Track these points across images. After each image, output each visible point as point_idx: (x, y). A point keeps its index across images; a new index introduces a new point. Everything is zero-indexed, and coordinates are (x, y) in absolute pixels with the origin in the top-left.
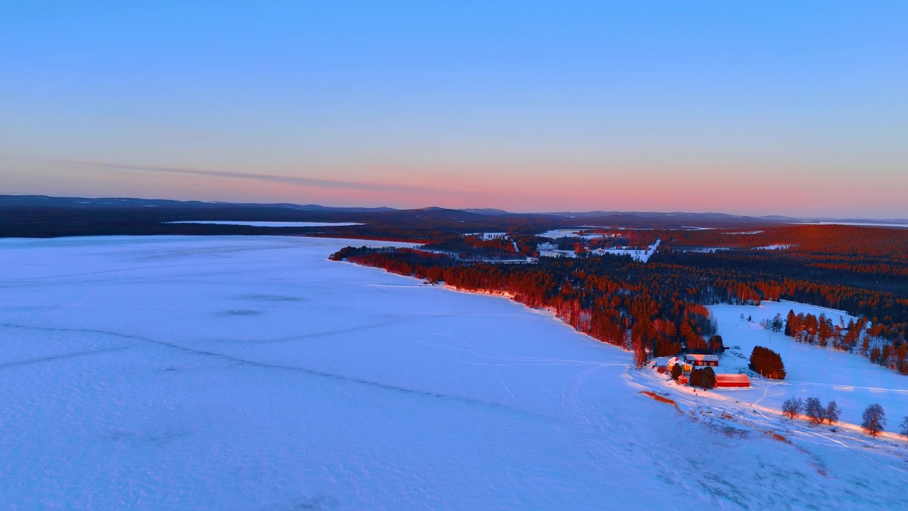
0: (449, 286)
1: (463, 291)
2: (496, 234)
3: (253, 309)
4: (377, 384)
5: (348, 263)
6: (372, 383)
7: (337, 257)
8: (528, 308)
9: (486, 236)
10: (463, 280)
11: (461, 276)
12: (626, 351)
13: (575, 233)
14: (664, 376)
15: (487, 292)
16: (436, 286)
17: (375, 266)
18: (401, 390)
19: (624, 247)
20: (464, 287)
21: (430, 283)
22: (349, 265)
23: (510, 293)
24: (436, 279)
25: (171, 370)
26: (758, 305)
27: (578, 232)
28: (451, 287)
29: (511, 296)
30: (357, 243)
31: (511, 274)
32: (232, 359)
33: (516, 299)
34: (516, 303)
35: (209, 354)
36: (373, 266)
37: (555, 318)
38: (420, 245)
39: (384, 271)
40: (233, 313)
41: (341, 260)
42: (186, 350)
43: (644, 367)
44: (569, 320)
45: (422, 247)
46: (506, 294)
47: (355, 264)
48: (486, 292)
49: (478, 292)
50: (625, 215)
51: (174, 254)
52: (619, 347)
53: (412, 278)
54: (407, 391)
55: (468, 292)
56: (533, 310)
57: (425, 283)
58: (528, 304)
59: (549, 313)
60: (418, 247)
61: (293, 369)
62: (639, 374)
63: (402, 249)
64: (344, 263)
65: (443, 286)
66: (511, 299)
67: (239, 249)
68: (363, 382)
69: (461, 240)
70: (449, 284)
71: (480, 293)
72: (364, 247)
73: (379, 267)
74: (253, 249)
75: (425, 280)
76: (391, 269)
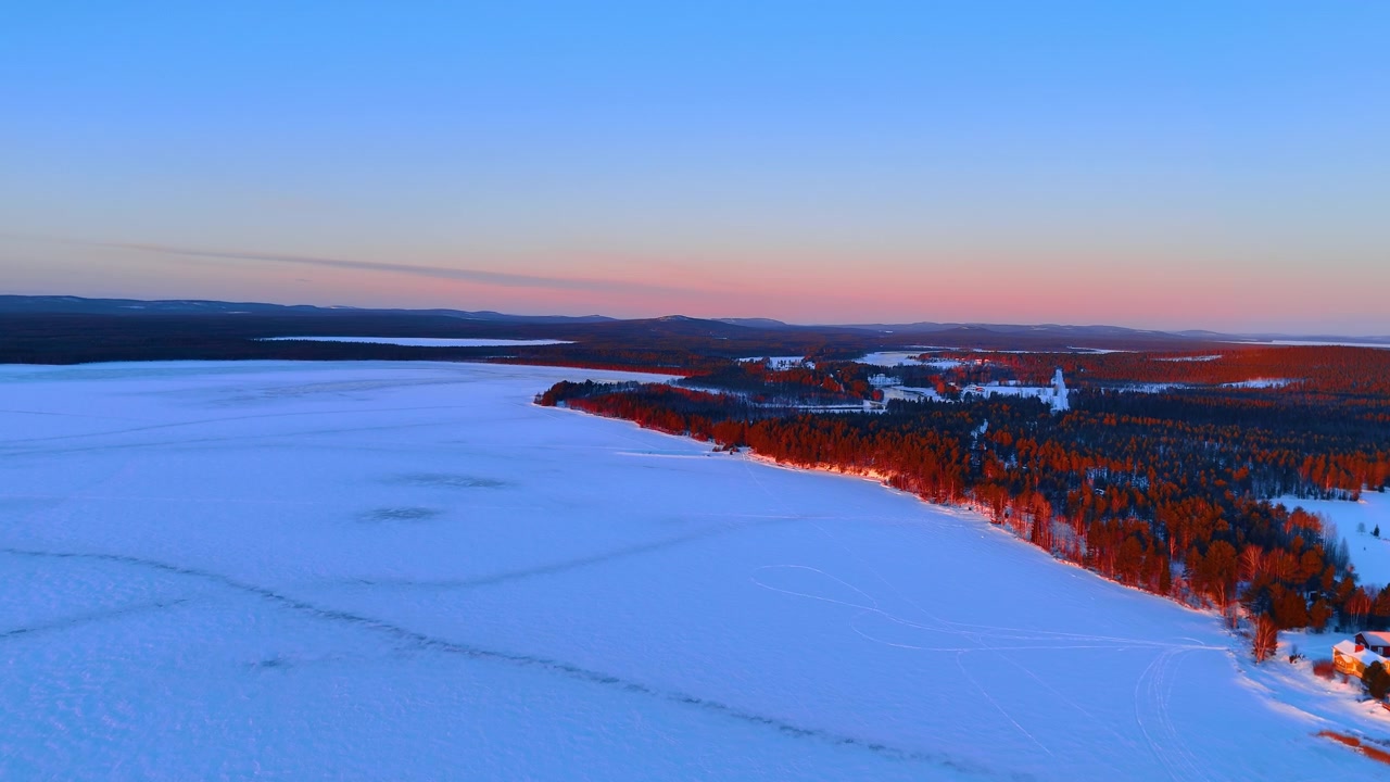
0: (759, 456)
1: (789, 466)
2: (793, 359)
3: (422, 506)
4: (723, 707)
5: (568, 410)
6: (711, 704)
7: (559, 395)
8: (927, 503)
9: (775, 362)
10: (789, 445)
11: (784, 440)
12: (1187, 609)
13: (911, 358)
14: (1336, 685)
15: (835, 469)
16: (736, 457)
17: (616, 416)
18: (783, 728)
19: (1012, 382)
20: (791, 460)
21: (725, 449)
22: (570, 414)
23: (880, 473)
24: (734, 441)
25: (271, 664)
26: (1355, 499)
27: (917, 356)
28: (765, 458)
29: (882, 477)
30: (577, 375)
31: (878, 437)
32: (399, 632)
33: (895, 482)
34: (898, 493)
35: (350, 618)
37: (994, 528)
38: (677, 378)
39: (634, 426)
40: (385, 514)
41: (555, 405)
42: (301, 606)
43: (1271, 658)
44: (1028, 533)
45: (680, 382)
46: (873, 473)
47: (581, 413)
48: (833, 470)
49: (818, 468)
50: (972, 329)
51: (273, 393)
52: (1166, 599)
53: (686, 440)
54: (798, 732)
55: (799, 469)
56: (939, 508)
57: (715, 450)
58: (924, 496)
59: (973, 515)
60: (674, 382)
61: (530, 660)
62: (1271, 678)
63: (651, 385)
64: (561, 409)
65: (747, 456)
66: (886, 483)
67: (383, 385)
68: (689, 701)
69: (740, 369)
71: (821, 470)
72: (589, 382)
73: (624, 417)
74: (405, 384)
75: (711, 444)
76: (647, 422)
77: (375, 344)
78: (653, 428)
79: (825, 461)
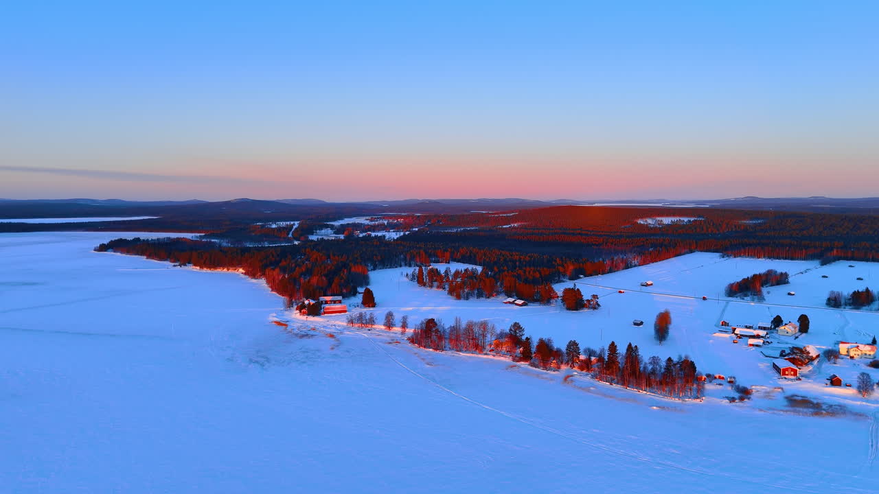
0: (194, 267)
1: (205, 270)
5: (113, 253)
7: (103, 248)
13: (367, 219)
15: (225, 270)
21: (180, 265)
23: (244, 269)
27: (370, 218)
28: (196, 267)
33: (245, 274)
36: (136, 255)
38: (199, 235)
39: (144, 258)
41: (105, 251)
45: (204, 237)
46: (241, 270)
47: (119, 254)
55: (209, 271)
57: (174, 266)
64: (110, 253)
65: (191, 268)
66: (242, 273)
69: (249, 228)
70: (195, 265)
71: (219, 270)
72: (137, 238)
73: (141, 255)
76: (149, 256)
77: (10, 223)
78: (153, 259)
79: (221, 266)
